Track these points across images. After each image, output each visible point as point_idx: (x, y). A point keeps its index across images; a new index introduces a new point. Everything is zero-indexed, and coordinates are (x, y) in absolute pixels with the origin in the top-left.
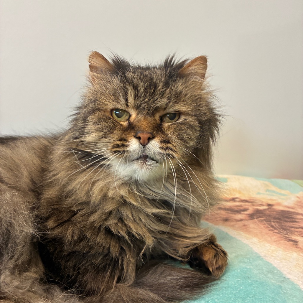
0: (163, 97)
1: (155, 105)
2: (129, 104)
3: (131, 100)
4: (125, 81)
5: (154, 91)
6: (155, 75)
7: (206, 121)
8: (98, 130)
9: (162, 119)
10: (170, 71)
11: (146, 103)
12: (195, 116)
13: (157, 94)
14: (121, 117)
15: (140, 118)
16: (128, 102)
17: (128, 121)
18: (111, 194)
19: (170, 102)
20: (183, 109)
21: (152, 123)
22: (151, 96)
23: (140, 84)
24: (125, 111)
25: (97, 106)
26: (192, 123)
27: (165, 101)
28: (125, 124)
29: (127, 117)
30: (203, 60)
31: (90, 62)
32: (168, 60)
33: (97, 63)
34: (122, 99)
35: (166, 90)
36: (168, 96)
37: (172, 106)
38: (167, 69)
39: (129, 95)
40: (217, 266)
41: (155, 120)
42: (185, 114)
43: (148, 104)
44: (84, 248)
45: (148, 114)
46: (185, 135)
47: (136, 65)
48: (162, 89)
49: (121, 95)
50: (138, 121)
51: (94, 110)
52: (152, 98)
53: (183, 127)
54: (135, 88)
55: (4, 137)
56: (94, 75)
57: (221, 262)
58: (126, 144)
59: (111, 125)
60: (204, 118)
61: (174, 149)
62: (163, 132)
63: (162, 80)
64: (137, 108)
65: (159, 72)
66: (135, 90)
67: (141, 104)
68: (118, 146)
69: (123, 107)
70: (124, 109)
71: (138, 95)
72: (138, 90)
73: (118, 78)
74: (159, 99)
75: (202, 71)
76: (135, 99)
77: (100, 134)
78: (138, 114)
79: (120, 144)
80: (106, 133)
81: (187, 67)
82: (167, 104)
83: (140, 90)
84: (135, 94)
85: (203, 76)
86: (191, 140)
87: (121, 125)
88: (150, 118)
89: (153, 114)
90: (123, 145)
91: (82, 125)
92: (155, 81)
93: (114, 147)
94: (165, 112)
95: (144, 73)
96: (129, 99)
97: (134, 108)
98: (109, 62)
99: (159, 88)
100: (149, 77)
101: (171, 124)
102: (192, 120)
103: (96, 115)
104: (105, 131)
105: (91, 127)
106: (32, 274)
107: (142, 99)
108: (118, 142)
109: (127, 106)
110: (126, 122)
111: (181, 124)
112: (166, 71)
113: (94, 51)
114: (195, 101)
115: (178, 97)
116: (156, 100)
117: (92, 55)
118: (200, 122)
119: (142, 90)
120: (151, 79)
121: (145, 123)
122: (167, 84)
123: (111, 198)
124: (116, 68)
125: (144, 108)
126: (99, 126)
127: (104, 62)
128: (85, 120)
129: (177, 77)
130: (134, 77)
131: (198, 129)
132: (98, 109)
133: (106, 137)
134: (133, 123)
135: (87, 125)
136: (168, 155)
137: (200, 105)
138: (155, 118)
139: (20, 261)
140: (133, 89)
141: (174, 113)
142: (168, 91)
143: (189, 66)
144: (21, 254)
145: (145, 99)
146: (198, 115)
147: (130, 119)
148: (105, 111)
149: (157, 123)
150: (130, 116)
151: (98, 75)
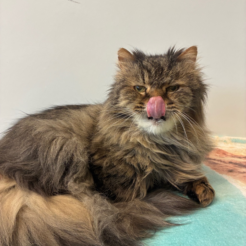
0: (168, 76)
1: (162, 82)
2: (145, 82)
3: (147, 79)
4: (142, 67)
5: (162, 72)
6: (162, 62)
7: (197, 89)
8: (126, 99)
9: (167, 90)
10: (171, 58)
11: (156, 80)
12: (189, 87)
13: (164, 75)
14: (140, 90)
15: (153, 90)
16: (145, 81)
17: (145, 92)
18: (132, 140)
19: (172, 79)
20: (181, 83)
21: (161, 93)
22: (160, 76)
23: (152, 69)
24: (143, 86)
25: (125, 84)
26: (187, 91)
27: (169, 78)
28: (143, 94)
29: (144, 90)
30: (194, 49)
31: (118, 55)
32: (170, 50)
33: (124, 55)
34: (141, 80)
35: (169, 72)
36: (171, 75)
37: (174, 82)
38: (170, 56)
39: (145, 76)
40: (205, 199)
41: (163, 90)
42: (183, 86)
43: (158, 81)
44: (113, 172)
45: (158, 87)
46: (183, 99)
47: (149, 55)
48: (167, 71)
49: (140, 76)
50: (152, 92)
51: (123, 87)
52: (161, 77)
53: (182, 94)
54: (149, 71)
55: (65, 106)
56: (122, 63)
57: (208, 196)
58: (143, 106)
59: (135, 95)
60: (195, 88)
61: (177, 107)
62: (168, 98)
63: (167, 65)
64: (151, 84)
65: (164, 60)
66: (149, 73)
67: (153, 81)
68: (138, 107)
69: (142, 84)
70: (142, 85)
71: (151, 76)
72: (151, 73)
73: (138, 65)
74: (165, 78)
75: (194, 56)
76: (149, 78)
77: (127, 101)
78: (151, 88)
79: (139, 106)
80: (131, 100)
81: (184, 54)
82: (170, 81)
83: (152, 72)
84: (149, 75)
85: (195, 60)
86: (187, 102)
87: (141, 95)
88: (159, 90)
89: (161, 87)
90: (141, 107)
91: (117, 97)
92: (162, 66)
93: (135, 108)
94: (169, 85)
95: (155, 61)
96: (145, 79)
97: (149, 84)
98: (131, 54)
99: (165, 71)
100: (158, 64)
101: (173, 92)
102: (187, 90)
103: (125, 89)
104: (130, 99)
105: (122, 97)
106: (86, 184)
107: (154, 78)
108: (138, 105)
109: (144, 83)
110: (144, 93)
111: (180, 92)
112: (169, 58)
113: (121, 48)
114: (189, 77)
115: (177, 76)
116: (163, 78)
117: (120, 51)
118: (192, 90)
119: (153, 73)
120: (159, 65)
121: (156, 93)
122: (170, 68)
123: (132, 143)
124: (136, 58)
125: (155, 84)
126: (127, 97)
127: (128, 54)
128: (118, 93)
129: (176, 62)
130: (147, 64)
131: (192, 95)
132: (126, 86)
133: (131, 103)
134: (148, 93)
135: (119, 96)
136: (174, 111)
137: (192, 79)
138: (162, 89)
139: (80, 176)
140: (148, 72)
141: (175, 86)
142: (171, 72)
143: (185, 53)
144: (81, 172)
145: (156, 78)
146: (191, 86)
147: (147, 91)
148: (130, 87)
149: (164, 93)
150: (146, 89)
151: (124, 63)
